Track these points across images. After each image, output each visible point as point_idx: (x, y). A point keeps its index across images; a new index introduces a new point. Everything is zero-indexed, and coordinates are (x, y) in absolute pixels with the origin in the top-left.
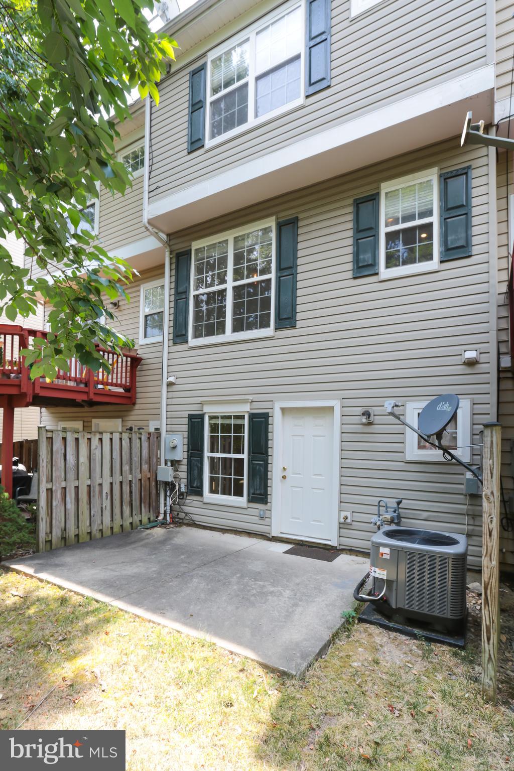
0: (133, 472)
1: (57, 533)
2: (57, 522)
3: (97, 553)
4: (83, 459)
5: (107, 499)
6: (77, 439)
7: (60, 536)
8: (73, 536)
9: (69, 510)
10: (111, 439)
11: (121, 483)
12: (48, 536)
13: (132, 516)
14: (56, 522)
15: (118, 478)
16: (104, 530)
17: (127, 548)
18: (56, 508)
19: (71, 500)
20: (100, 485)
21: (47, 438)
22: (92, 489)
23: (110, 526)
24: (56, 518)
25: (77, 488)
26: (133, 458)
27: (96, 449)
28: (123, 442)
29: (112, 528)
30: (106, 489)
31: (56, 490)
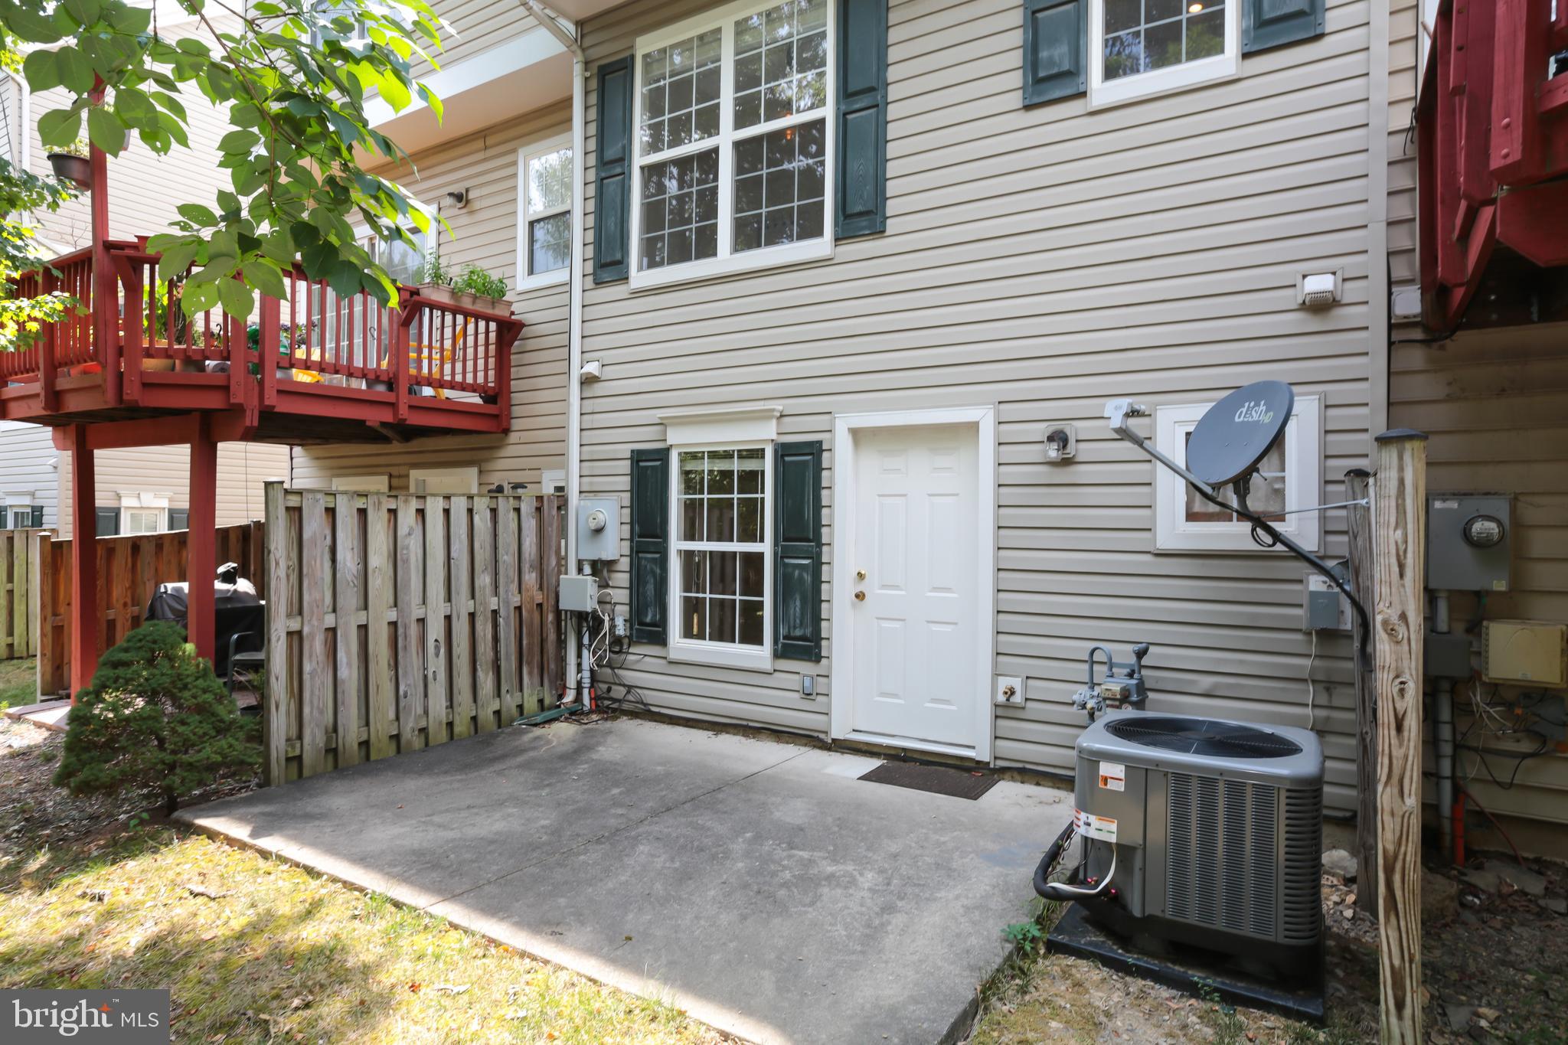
0: (501, 590)
1: (314, 740)
2: (315, 712)
3: (411, 785)
4: (378, 558)
5: (437, 655)
6: (363, 512)
7: (322, 745)
8: (356, 746)
9: (343, 681)
10: (447, 512)
11: (472, 616)
12: (293, 747)
13: (499, 695)
14: (311, 712)
15: (464, 605)
16: (431, 730)
17: (483, 772)
18: (312, 679)
19: (348, 653)
20: (422, 621)
21: (288, 509)
22: (400, 631)
23: (445, 721)
24: (311, 702)
25: (363, 629)
26: (500, 556)
27: (409, 534)
28: (476, 518)
29: (450, 725)
30: (435, 631)
31: (312, 635)
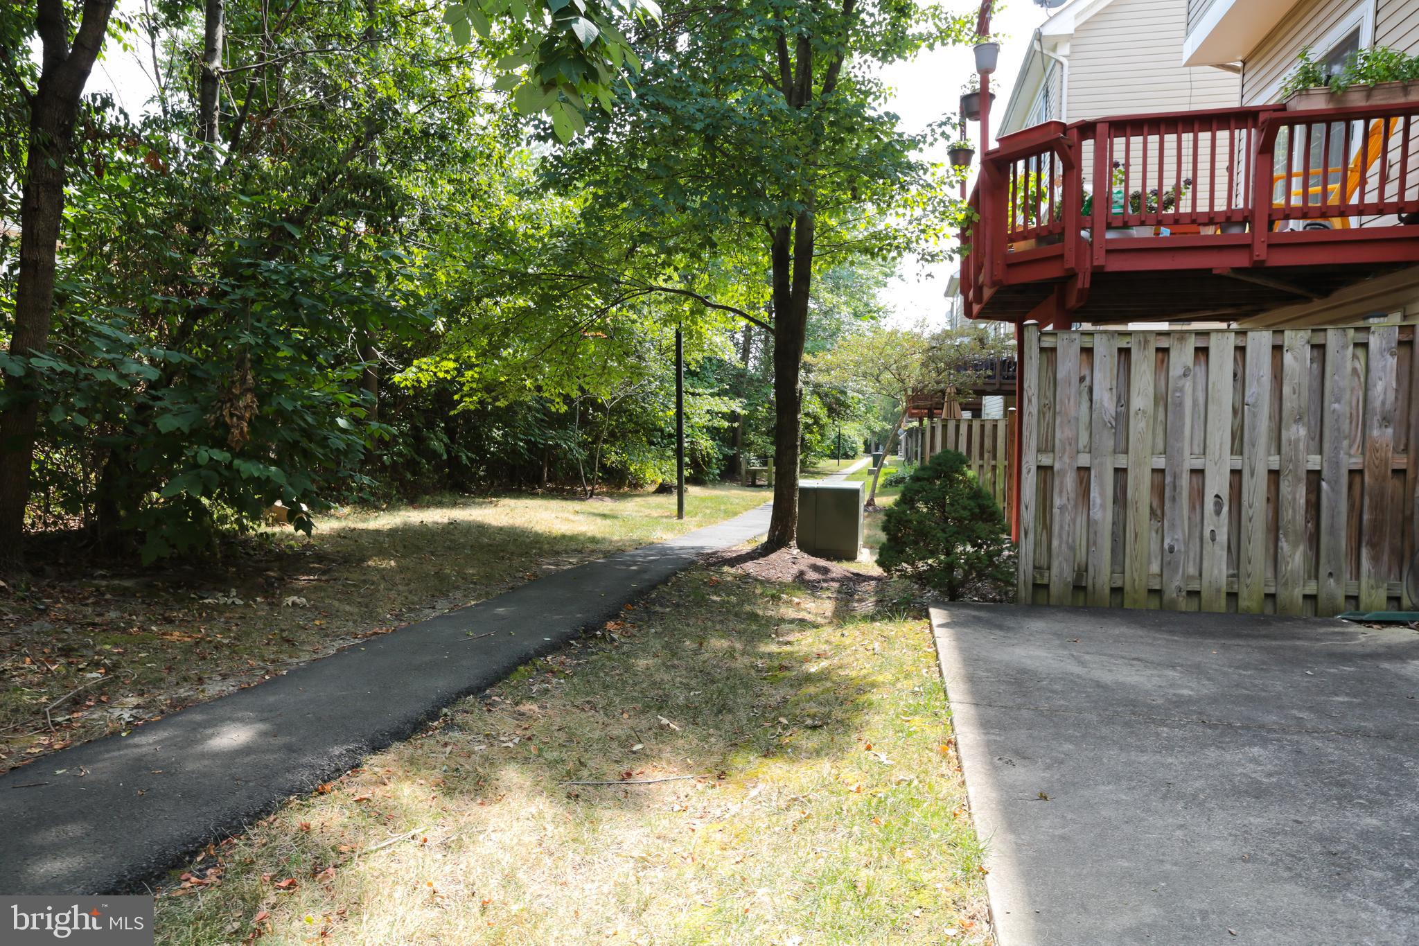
0: (1326, 446)
1: (1062, 570)
2: (1064, 546)
4: (1141, 399)
5: (1218, 512)
6: (1125, 353)
7: (1069, 579)
8: (1107, 591)
9: (1096, 522)
10: (1241, 350)
11: (1274, 475)
12: (1042, 576)
13: (1317, 578)
14: (1060, 546)
15: (1263, 459)
16: (1204, 595)
18: (1062, 513)
19: (1102, 494)
20: (1199, 473)
21: (1042, 350)
22: (1168, 479)
23: (1224, 589)
24: (1060, 536)
25: (1120, 472)
26: (1326, 403)
27: (1185, 375)
28: (1288, 358)
29: (1232, 596)
30: (1217, 484)
31: (1063, 473)
